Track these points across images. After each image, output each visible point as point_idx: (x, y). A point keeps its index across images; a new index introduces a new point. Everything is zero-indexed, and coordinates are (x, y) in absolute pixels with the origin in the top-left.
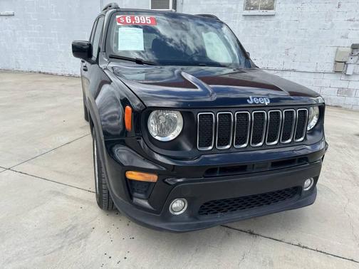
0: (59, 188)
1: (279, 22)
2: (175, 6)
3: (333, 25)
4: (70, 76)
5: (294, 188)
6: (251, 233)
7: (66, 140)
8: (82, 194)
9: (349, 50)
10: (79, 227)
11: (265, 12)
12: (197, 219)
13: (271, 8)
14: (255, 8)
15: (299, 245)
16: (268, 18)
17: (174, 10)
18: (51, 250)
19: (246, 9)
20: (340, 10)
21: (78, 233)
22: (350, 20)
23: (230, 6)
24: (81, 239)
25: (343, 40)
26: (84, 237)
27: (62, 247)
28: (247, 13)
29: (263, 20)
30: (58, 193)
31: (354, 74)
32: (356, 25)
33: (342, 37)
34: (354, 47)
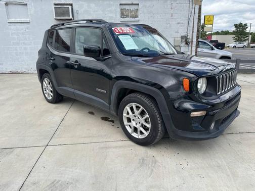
2: (73, 16)
3: (170, 26)
9: (180, 39)
10: (146, 158)
11: (133, 19)
12: (218, 129)
13: (136, 17)
14: (127, 16)
15: (240, 133)
17: (73, 18)
19: (121, 17)
20: (173, 17)
21: (149, 161)
22: (178, 23)
23: (111, 15)
24: (156, 163)
25: (176, 34)
26: (155, 161)
28: (122, 19)
32: (181, 26)
33: (176, 32)
34: (182, 37)
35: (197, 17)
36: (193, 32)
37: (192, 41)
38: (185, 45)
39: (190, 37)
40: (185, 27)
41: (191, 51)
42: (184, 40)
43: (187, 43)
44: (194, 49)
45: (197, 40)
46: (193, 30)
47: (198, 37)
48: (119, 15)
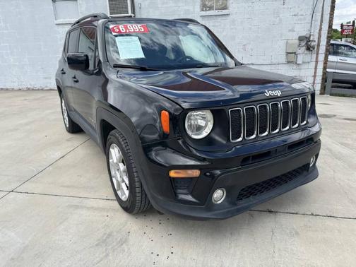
0: (76, 201)
1: (233, 21)
2: (133, 11)
3: (280, 20)
4: (28, 89)
5: (303, 166)
6: (270, 212)
7: (58, 154)
8: (102, 203)
9: (297, 42)
10: (115, 234)
11: (220, 12)
12: (236, 205)
13: (225, 8)
14: (211, 8)
15: (312, 215)
16: (224, 18)
17: (133, 15)
18: (98, 259)
19: (203, 10)
20: (285, 6)
21: (116, 239)
22: (295, 15)
23: (187, 8)
24: (122, 245)
25: (291, 33)
26: (123, 242)
27: (107, 255)
28: (204, 13)
29: (220, 19)
30: (77, 207)
31: (303, 63)
32: (300, 20)
33: (290, 31)
34: (301, 39)
35: (330, 4)
36: (320, 30)
37: (319, 45)
38: (306, 52)
39: (315, 37)
40: (307, 21)
41: (317, 61)
42: (303, 43)
43: (308, 48)
44: (321, 57)
45: (328, 42)
46: (321, 25)
47: (329, 38)
48: (198, 7)
